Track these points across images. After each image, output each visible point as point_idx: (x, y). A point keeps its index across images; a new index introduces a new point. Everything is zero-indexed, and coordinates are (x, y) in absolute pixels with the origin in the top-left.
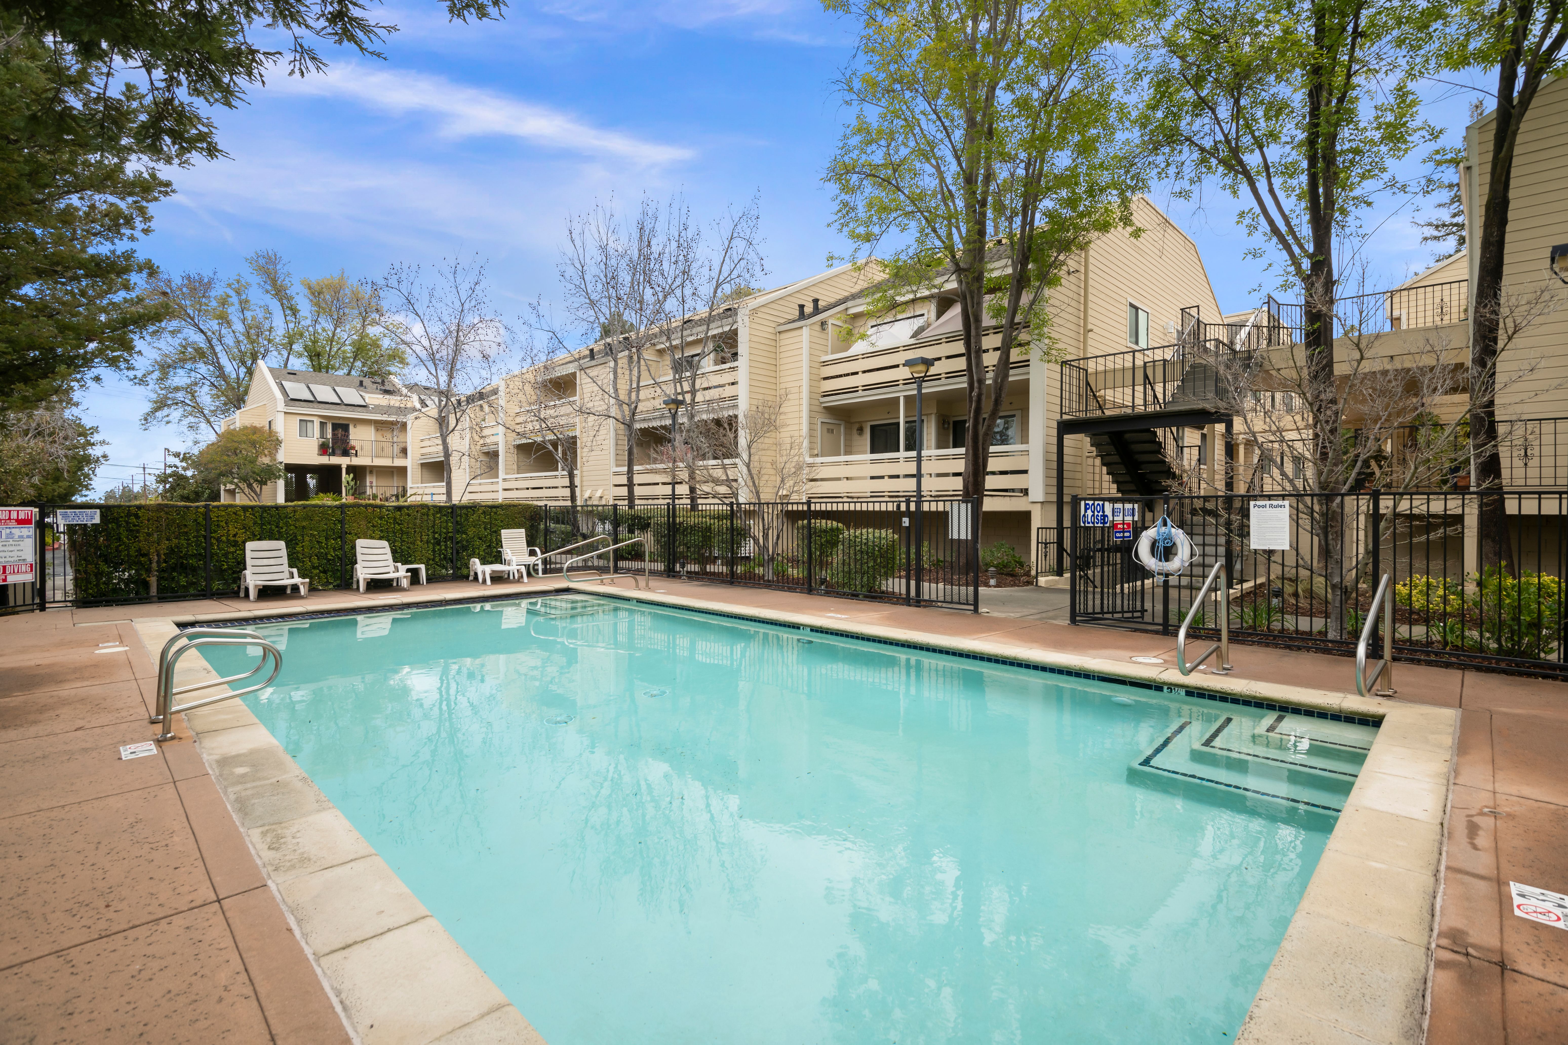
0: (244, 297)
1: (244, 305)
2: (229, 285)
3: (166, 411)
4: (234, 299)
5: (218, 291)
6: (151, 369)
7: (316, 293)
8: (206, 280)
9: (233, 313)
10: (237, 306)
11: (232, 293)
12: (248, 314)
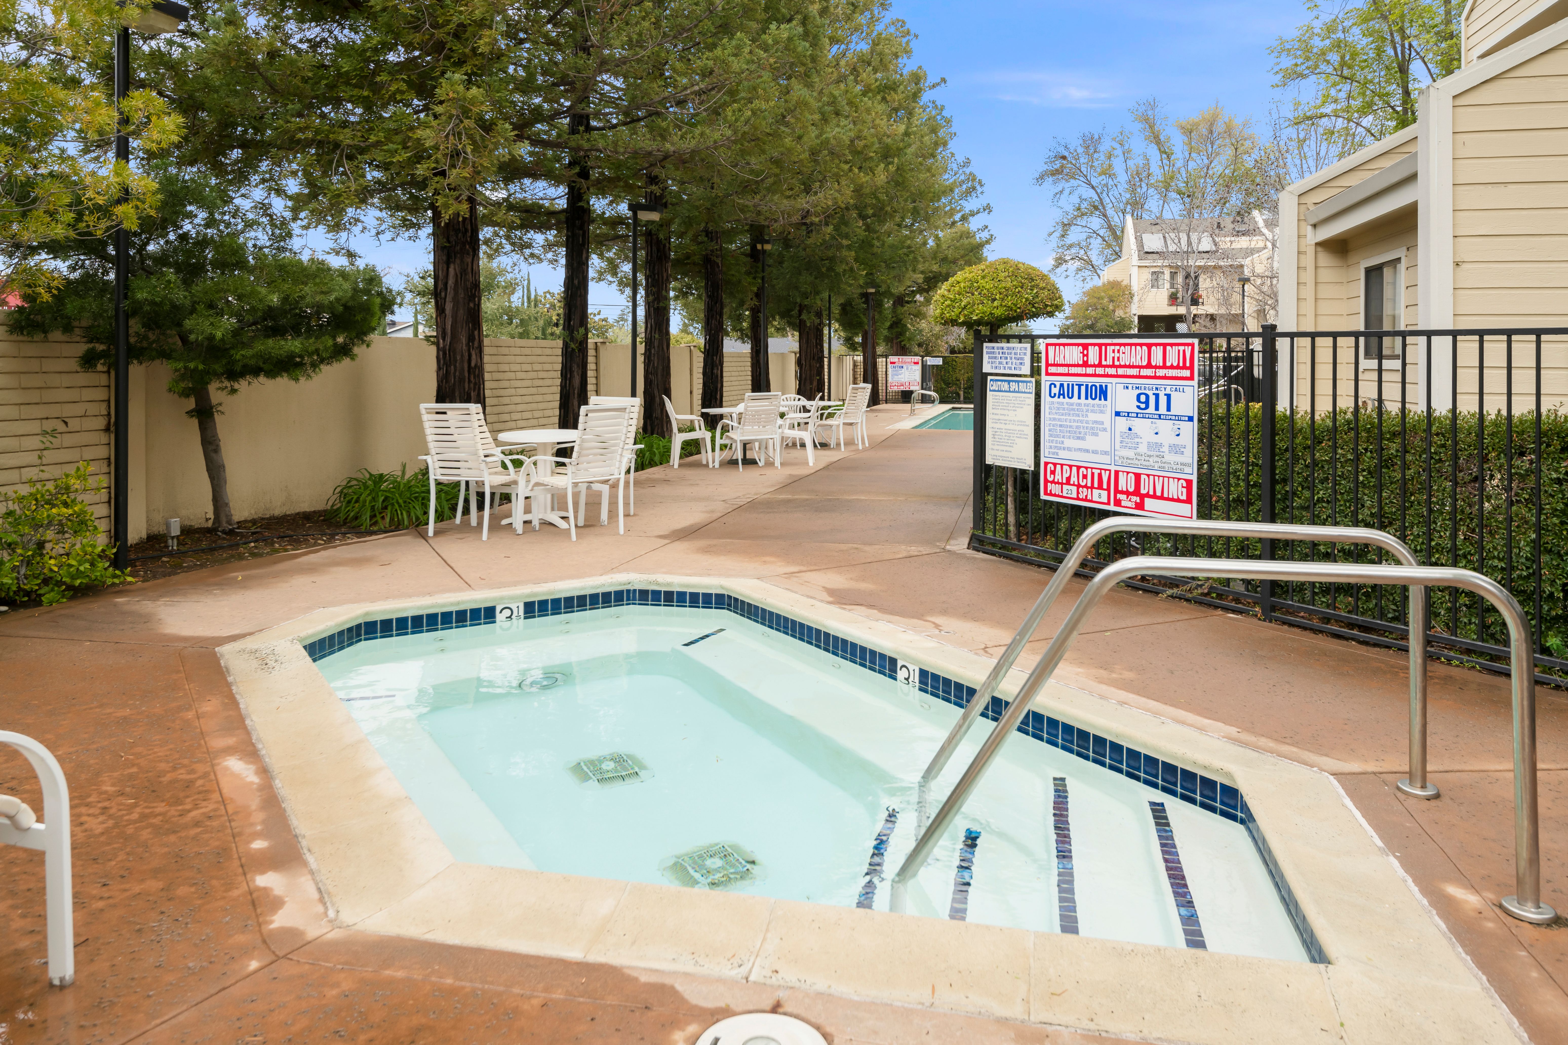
0: (1126, 147)
1: (1127, 155)
2: (1114, 139)
3: (1064, 267)
4: (1119, 152)
5: (1104, 147)
6: (1053, 229)
7: (1188, 131)
8: (1096, 137)
9: (1118, 166)
10: (1121, 158)
11: (1117, 146)
12: (1130, 163)
